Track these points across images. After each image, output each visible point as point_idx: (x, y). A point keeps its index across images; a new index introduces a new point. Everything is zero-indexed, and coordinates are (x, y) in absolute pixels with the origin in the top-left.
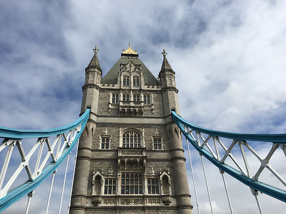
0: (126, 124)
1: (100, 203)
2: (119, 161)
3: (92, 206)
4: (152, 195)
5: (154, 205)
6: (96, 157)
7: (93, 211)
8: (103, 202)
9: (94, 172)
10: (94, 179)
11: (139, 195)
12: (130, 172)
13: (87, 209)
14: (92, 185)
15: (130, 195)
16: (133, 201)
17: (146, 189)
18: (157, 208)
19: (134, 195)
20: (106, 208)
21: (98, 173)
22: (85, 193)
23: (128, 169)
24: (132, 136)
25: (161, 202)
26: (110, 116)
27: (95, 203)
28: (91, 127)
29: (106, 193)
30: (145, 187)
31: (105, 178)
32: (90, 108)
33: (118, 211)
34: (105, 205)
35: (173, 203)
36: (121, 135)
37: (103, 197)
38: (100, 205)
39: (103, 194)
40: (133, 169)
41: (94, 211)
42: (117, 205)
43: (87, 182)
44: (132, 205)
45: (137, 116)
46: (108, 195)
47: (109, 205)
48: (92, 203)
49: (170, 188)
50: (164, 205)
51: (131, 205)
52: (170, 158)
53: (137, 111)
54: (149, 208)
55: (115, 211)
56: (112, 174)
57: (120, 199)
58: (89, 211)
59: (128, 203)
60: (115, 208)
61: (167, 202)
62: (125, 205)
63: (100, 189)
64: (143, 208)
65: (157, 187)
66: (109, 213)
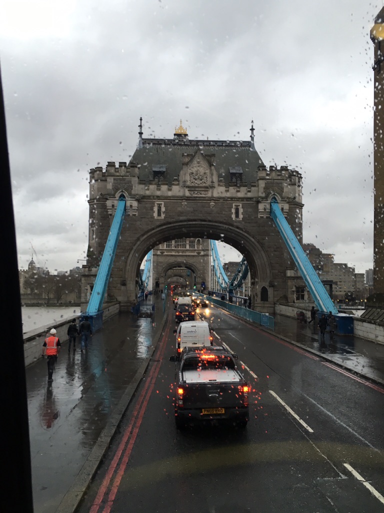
3: (160, 254)
4: (191, 249)
5: (192, 254)
8: (165, 252)
11: (184, 249)
13: (158, 255)
15: (179, 249)
16: (181, 252)
18: (193, 256)
19: (182, 249)
25: (196, 253)
27: (162, 253)
29: (167, 247)
34: (167, 254)
35: (202, 253)
37: (166, 250)
38: (164, 254)
39: (165, 248)
44: (181, 254)
47: (169, 254)
49: (201, 246)
54: (189, 256)
57: (174, 251)
59: (179, 253)
60: (172, 255)
61: (199, 253)
62: (177, 254)
63: (164, 246)
64: (186, 256)
65: (194, 245)
66: (169, 258)
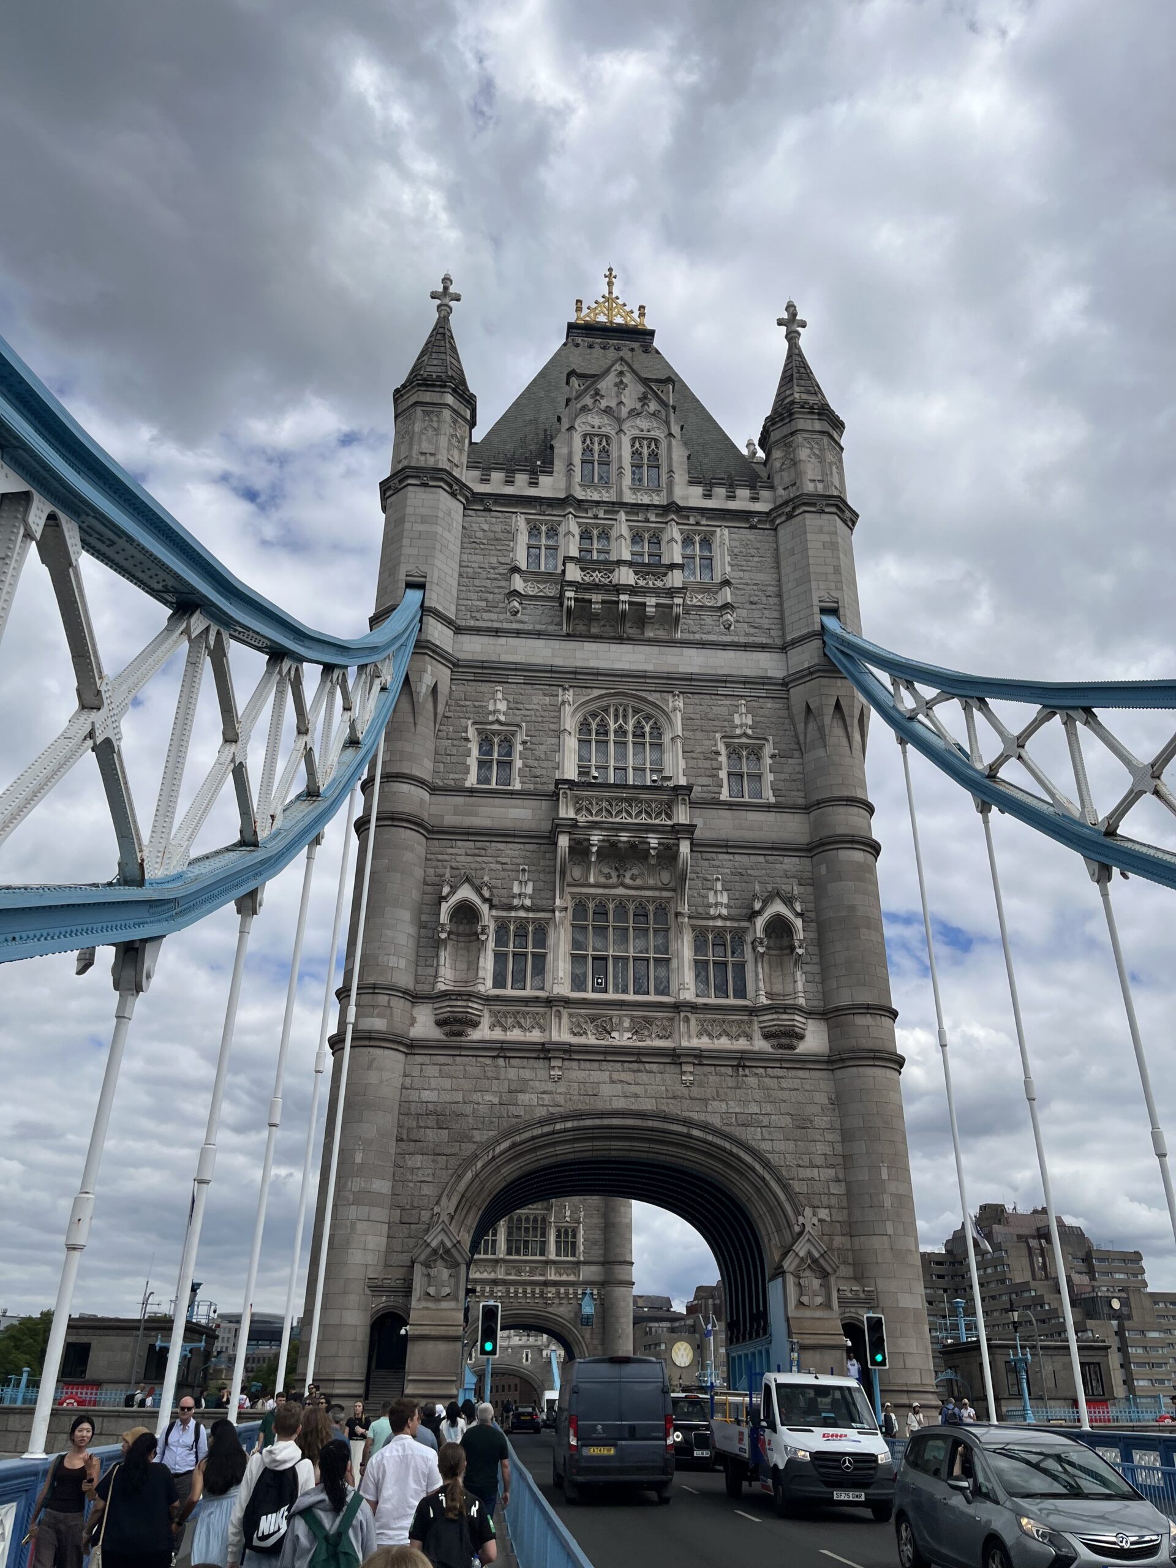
0: (596, 673)
1: (475, 1025)
2: (563, 841)
3: (436, 1034)
4: (712, 1001)
5: (724, 1043)
6: (450, 820)
7: (442, 1060)
8: (486, 1021)
9: (446, 890)
10: (444, 918)
11: (652, 998)
12: (614, 897)
13: (412, 1047)
14: (438, 944)
15: (611, 996)
16: (626, 1024)
17: (688, 976)
18: (741, 1061)
19: (631, 997)
20: (503, 1050)
21: (465, 892)
22: (405, 980)
23: (602, 880)
24: (621, 732)
25: (757, 1035)
26: (518, 633)
27: (453, 1025)
28: (428, 680)
29: (499, 982)
30: (680, 968)
31: (497, 919)
32: (421, 586)
33: (558, 1063)
34: (498, 1034)
35: (814, 1039)
36: (570, 722)
37: (488, 1000)
38: (476, 1035)
39: (487, 987)
40: (628, 881)
41: (449, 1060)
42: (555, 1037)
43: (411, 930)
44: (622, 1038)
45: (649, 634)
46: (509, 992)
47: (516, 1036)
48: (440, 1023)
49: (800, 977)
50: (770, 1050)
51: (615, 1043)
52: (804, 839)
53: (650, 611)
54: (699, 1057)
55: (541, 1063)
56: (528, 902)
57: (565, 1013)
58: (427, 1059)
59: (605, 1031)
60: (545, 1052)
61: (787, 1037)
62: (591, 1040)
63: (473, 965)
64: (675, 1057)
65: (740, 968)
66: (514, 1071)
